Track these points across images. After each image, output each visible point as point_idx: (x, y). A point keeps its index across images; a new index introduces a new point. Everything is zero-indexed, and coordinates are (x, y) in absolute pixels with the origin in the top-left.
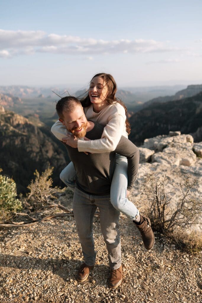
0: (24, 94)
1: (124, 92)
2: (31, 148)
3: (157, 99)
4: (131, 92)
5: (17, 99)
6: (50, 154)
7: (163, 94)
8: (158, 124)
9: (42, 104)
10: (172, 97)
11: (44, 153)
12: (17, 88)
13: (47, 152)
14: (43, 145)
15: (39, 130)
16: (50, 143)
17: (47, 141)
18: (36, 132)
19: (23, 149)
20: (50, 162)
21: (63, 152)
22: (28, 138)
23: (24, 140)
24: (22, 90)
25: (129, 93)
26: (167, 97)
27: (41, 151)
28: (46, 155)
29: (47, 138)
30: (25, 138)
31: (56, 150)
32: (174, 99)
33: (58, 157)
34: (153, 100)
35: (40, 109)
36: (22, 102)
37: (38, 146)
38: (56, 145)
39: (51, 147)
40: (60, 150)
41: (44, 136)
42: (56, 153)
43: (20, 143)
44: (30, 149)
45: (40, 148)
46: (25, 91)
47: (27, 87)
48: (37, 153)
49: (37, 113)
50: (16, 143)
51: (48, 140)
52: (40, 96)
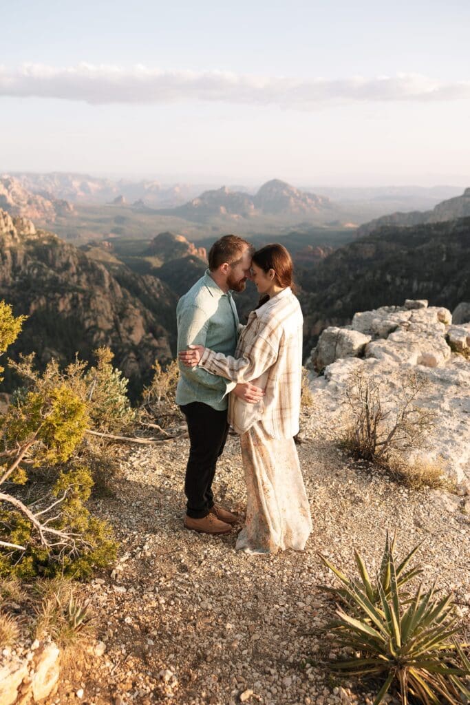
0: (80, 193)
1: (313, 197)
2: (95, 319)
3: (391, 217)
4: (331, 199)
5: (65, 204)
6: (138, 335)
7: (407, 208)
8: (388, 277)
9: (120, 219)
10: (428, 214)
11: (124, 333)
12: (64, 178)
13: (130, 330)
14: (122, 314)
15: (113, 280)
16: (137, 312)
17: (131, 306)
18: (107, 285)
19: (76, 322)
20: (136, 353)
21: (165, 332)
22: (89, 297)
23: (78, 302)
24: (76, 184)
25: (325, 200)
26: (415, 214)
27: (116, 327)
28: (128, 339)
29: (130, 299)
30: (80, 296)
31: (150, 329)
32: (430, 221)
33: (155, 342)
34: (379, 221)
35: (115, 231)
36: (76, 213)
37: (111, 318)
38: (150, 315)
39: (140, 320)
40: (160, 327)
41: (124, 294)
42: (151, 335)
43: (69, 307)
44: (93, 323)
45: (115, 321)
46: (84, 187)
47: (88, 178)
48: (109, 332)
49: (108, 240)
50: (61, 308)
51: (134, 304)
52: (119, 199)
